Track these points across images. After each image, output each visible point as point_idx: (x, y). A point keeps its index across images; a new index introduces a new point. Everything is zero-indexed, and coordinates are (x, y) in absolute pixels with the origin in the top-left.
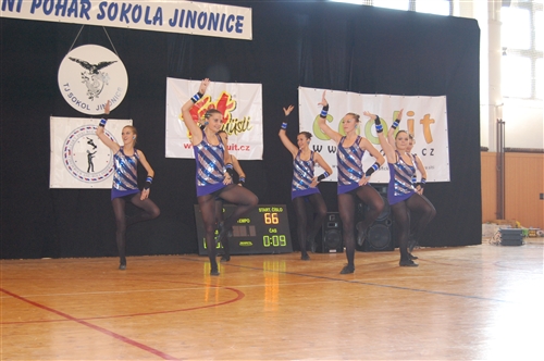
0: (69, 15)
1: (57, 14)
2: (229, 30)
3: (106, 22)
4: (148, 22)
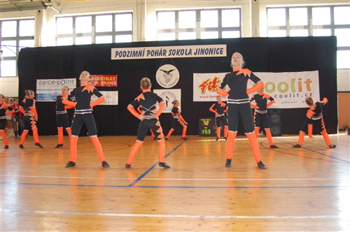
0: (159, 56)
1: (155, 56)
2: (218, 54)
3: (172, 56)
4: (186, 54)
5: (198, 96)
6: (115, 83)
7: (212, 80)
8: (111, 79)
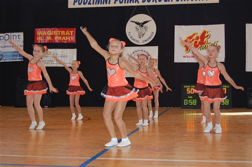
0: (130, 3)
1: (125, 3)
3: (146, 3)
5: (181, 56)
6: (72, 39)
7: (199, 35)
8: (68, 33)
